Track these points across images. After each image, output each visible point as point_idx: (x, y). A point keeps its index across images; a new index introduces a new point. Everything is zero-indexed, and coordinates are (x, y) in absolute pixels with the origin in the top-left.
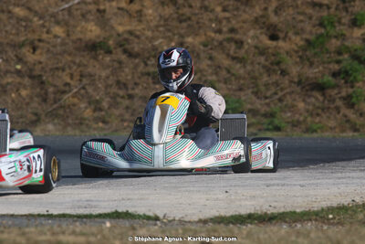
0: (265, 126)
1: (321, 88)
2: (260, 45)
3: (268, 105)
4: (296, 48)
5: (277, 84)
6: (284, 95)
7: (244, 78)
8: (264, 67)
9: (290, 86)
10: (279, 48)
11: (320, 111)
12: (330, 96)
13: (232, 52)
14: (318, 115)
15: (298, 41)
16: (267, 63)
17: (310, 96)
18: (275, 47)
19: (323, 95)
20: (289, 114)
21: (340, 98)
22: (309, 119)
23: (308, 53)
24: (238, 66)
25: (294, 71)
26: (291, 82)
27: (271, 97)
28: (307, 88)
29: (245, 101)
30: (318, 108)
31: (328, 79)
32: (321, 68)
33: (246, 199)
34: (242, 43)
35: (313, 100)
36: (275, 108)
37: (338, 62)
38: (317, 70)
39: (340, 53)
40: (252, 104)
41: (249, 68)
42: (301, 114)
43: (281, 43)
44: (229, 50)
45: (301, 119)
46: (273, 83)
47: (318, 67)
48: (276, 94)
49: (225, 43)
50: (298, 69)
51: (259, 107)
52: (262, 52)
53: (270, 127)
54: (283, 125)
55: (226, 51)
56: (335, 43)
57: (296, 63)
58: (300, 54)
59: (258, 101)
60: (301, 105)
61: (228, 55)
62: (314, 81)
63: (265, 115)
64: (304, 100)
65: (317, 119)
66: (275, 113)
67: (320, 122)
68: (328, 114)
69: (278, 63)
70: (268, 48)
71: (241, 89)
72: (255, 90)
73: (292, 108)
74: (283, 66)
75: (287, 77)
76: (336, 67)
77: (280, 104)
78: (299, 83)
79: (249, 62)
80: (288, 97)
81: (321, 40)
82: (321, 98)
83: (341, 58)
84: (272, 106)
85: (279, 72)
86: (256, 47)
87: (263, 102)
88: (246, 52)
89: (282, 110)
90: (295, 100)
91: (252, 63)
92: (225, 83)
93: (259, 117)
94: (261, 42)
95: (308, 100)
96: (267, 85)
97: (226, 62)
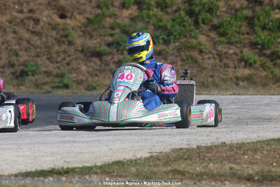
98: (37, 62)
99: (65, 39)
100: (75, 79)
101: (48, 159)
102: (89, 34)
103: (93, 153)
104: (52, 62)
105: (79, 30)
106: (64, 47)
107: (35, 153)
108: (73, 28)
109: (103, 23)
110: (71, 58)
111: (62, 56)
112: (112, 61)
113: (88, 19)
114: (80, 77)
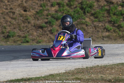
0: (23, 41)
1: (42, 27)
2: (21, 13)
3: (24, 34)
4: (33, 14)
5: (26, 26)
6: (29, 30)
7: (16, 25)
8: (22, 21)
9: (31, 27)
10: (27, 14)
11: (41, 35)
12: (45, 30)
13: (11, 16)
14: (41, 37)
15: (34, 12)
16: (23, 20)
17: (38, 30)
18: (26, 14)
19: (43, 30)
20: (31, 37)
21: (48, 31)
22: (38, 38)
23: (37, 16)
24: (13, 21)
25: (32, 22)
26: (31, 26)
27: (25, 31)
28: (37, 28)
29: (16, 32)
30: (41, 34)
31: (44, 24)
32: (41, 21)
33: (20, 73)
34: (14, 13)
35: (39, 32)
36: (27, 34)
37: (47, 19)
38: (40, 22)
39: (47, 16)
40: (18, 33)
41: (17, 21)
42: (35, 37)
43: (28, 13)
44: (10, 15)
45: (35, 38)
46: (25, 26)
47: (40, 20)
48: (26, 30)
49: (9, 13)
50: (34, 21)
51: (21, 34)
52: (21, 16)
53: (25, 41)
54: (29, 40)
55: (9, 16)
56: (46, 12)
57: (33, 19)
58: (34, 16)
59: (21, 32)
60: (35, 33)
61: (10, 17)
62: (39, 25)
63: (23, 37)
64: (36, 32)
65: (41, 38)
66: (26, 36)
67: (41, 39)
68: (44, 36)
69: (27, 19)
70: (23, 14)
71: (15, 29)
72: (20, 28)
73: (32, 34)
74: (29, 20)
75: (30, 24)
76: (47, 20)
77: (28, 33)
78: (34, 26)
79: (17, 19)
80: (31, 31)
81: (41, 11)
82: (42, 31)
83: (48, 17)
84: (25, 34)
85: (27, 23)
86: (19, 14)
87: (22, 33)
88: (16, 16)
89: (29, 36)
90: (33, 32)
91: (18, 20)
92: (9, 26)
93: (21, 38)
94: (21, 12)
95: (37, 32)
96: (23, 27)
97: (9, 19)
98: (14, 31)
99: (26, 21)
100: (31, 39)
101: (20, 74)
102: (37, 18)
103: (40, 71)
104: (21, 31)
105: (32, 16)
106: (26, 24)
107: (14, 71)
108: (30, 16)
109: (43, 14)
110: (30, 29)
111: (25, 28)
112: (48, 30)
113: (37, 12)
114: (34, 37)
